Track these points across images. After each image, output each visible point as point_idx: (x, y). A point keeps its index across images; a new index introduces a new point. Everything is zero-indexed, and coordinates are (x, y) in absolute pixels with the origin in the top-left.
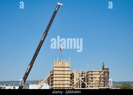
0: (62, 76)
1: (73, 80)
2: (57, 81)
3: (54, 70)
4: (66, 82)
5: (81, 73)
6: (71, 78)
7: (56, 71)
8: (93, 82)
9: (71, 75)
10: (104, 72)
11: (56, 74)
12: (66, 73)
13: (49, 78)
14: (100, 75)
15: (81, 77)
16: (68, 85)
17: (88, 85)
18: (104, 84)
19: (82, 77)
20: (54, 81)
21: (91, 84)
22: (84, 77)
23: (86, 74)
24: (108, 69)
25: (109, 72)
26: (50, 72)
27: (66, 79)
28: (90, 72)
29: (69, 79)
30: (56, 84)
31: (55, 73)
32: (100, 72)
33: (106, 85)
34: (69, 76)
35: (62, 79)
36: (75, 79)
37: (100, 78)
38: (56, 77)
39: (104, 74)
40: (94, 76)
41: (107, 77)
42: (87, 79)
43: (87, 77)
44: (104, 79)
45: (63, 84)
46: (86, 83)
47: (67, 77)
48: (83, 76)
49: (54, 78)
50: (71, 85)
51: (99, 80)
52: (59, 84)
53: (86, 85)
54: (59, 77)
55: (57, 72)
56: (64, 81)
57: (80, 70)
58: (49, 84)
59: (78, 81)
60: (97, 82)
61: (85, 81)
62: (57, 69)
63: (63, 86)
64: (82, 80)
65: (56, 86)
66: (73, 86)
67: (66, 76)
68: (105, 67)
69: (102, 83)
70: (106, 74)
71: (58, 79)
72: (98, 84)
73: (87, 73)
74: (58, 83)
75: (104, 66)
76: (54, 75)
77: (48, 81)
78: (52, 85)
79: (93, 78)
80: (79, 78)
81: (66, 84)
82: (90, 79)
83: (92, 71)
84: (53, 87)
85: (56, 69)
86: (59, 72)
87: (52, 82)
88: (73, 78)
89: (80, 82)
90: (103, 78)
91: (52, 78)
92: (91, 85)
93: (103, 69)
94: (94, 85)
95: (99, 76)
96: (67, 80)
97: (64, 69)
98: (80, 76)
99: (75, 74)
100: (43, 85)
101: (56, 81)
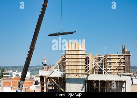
0: (76, 60)
1: (88, 65)
2: (70, 66)
3: (66, 53)
4: (80, 68)
5: (97, 57)
6: (86, 63)
7: (68, 54)
8: (112, 68)
9: (86, 59)
10: (125, 56)
11: (68, 59)
12: (80, 57)
13: (60, 63)
14: (120, 59)
15: (97, 62)
16: (82, 71)
17: (105, 71)
18: (125, 70)
19: (99, 62)
20: (66, 67)
21: (109, 69)
22: (101, 62)
23: (103, 58)
24: (129, 53)
25: (130, 56)
26: (62, 57)
27: (80, 64)
28: (108, 56)
29: (84, 64)
30: (68, 70)
31: (67, 57)
32: (120, 55)
33: (127, 71)
34: (84, 60)
35: (75, 64)
36: (90, 64)
37: (120, 63)
38: (68, 62)
39: (124, 59)
40: (112, 61)
41: (128, 62)
42: (104, 64)
43: (104, 62)
44: (125, 65)
45: (77, 70)
46: (103, 69)
47: (81, 62)
48: (99, 60)
49: (66, 63)
50: (86, 71)
51: (118, 65)
52: (72, 70)
53: (104, 71)
54: (72, 62)
55: (70, 56)
56: (78, 66)
57: (97, 53)
58: (61, 70)
59: (93, 67)
60: (116, 67)
61: (102, 66)
62: (70, 52)
63: (77, 72)
64: (99, 66)
65: (68, 72)
66: (88, 72)
67: (80, 60)
68: (126, 50)
69: (122, 68)
70: (127, 59)
71: (71, 64)
72: (118, 70)
73: (105, 57)
74: (70, 68)
75: (124, 49)
76: (66, 59)
77: (60, 66)
78: (64, 71)
79: (111, 62)
80: (95, 63)
81: (80, 70)
82: (108, 64)
83: (111, 55)
84: (65, 73)
85: (68, 53)
86: (72, 55)
87: (64, 67)
88: (88, 63)
89: (96, 68)
90: (123, 62)
91: (64, 63)
92: (108, 71)
93: (124, 52)
94: (112, 71)
95: (118, 61)
96: (81, 66)
97: (78, 52)
98: (97, 60)
99: (90, 58)
100: (53, 71)
101: (68, 66)
